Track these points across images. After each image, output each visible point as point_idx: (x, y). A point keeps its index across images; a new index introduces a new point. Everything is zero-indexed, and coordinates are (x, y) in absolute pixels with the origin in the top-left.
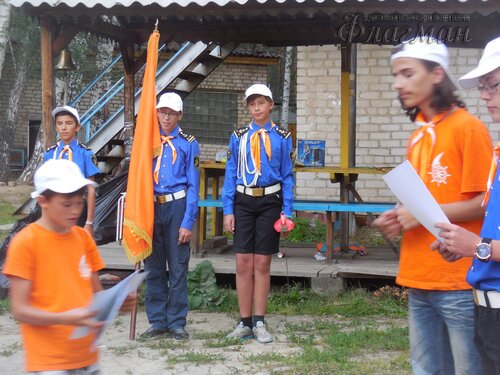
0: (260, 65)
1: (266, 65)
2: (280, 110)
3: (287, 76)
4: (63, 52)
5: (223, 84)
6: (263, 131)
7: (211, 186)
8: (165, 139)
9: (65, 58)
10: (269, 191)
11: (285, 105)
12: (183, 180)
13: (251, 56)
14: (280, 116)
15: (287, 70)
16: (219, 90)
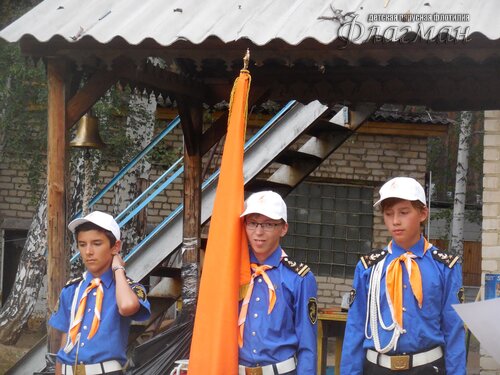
0: (415, 137)
1: (425, 138)
2: (449, 218)
3: (462, 157)
4: (84, 118)
5: (347, 170)
6: (408, 257)
7: (332, 352)
8: (258, 269)
9: (87, 129)
10: (420, 360)
11: (458, 209)
12: (292, 340)
13: (399, 121)
14: (448, 227)
15: (462, 146)
16: (341, 181)
